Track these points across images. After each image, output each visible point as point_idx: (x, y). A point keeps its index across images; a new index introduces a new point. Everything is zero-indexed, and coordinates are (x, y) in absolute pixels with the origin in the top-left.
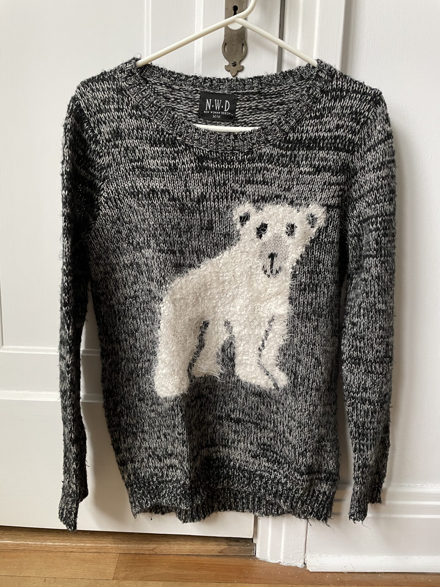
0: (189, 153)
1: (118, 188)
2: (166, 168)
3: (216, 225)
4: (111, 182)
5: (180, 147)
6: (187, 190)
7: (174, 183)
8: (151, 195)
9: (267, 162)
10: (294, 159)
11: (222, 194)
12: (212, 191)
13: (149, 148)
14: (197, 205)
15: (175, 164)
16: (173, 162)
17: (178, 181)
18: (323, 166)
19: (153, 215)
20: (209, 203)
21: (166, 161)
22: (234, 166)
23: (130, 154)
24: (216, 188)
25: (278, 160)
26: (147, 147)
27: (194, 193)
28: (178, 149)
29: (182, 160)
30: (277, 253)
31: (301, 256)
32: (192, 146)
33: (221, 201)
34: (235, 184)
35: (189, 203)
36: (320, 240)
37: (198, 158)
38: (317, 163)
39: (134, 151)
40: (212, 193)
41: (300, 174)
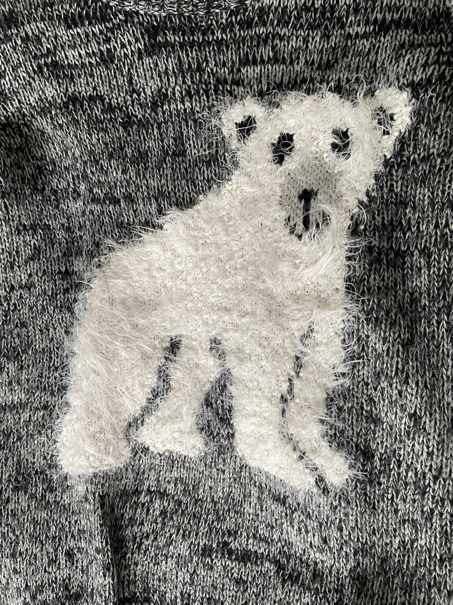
0: (131, 26)
1: (22, 108)
2: (96, 60)
3: (190, 145)
4: (10, 100)
5: (115, 19)
6: (134, 91)
7: (110, 83)
8: (71, 107)
9: (278, 25)
10: (332, 15)
11: (198, 86)
12: (176, 84)
13: (64, 32)
14: (153, 114)
15: (109, 50)
16: (107, 48)
17: (116, 78)
18: (392, 20)
19: (78, 141)
20: (173, 106)
21: (94, 47)
22: (215, 38)
23: (32, 48)
24: (184, 77)
25: (298, 18)
26: (61, 31)
27: (145, 94)
28: (113, 24)
29: (120, 40)
30: (315, 189)
31: (368, 194)
32: (137, 13)
33: (196, 100)
34: (221, 69)
35: (139, 113)
36: (405, 159)
37: (147, 30)
38: (380, 17)
39: (39, 41)
40: (178, 88)
41: (347, 39)
